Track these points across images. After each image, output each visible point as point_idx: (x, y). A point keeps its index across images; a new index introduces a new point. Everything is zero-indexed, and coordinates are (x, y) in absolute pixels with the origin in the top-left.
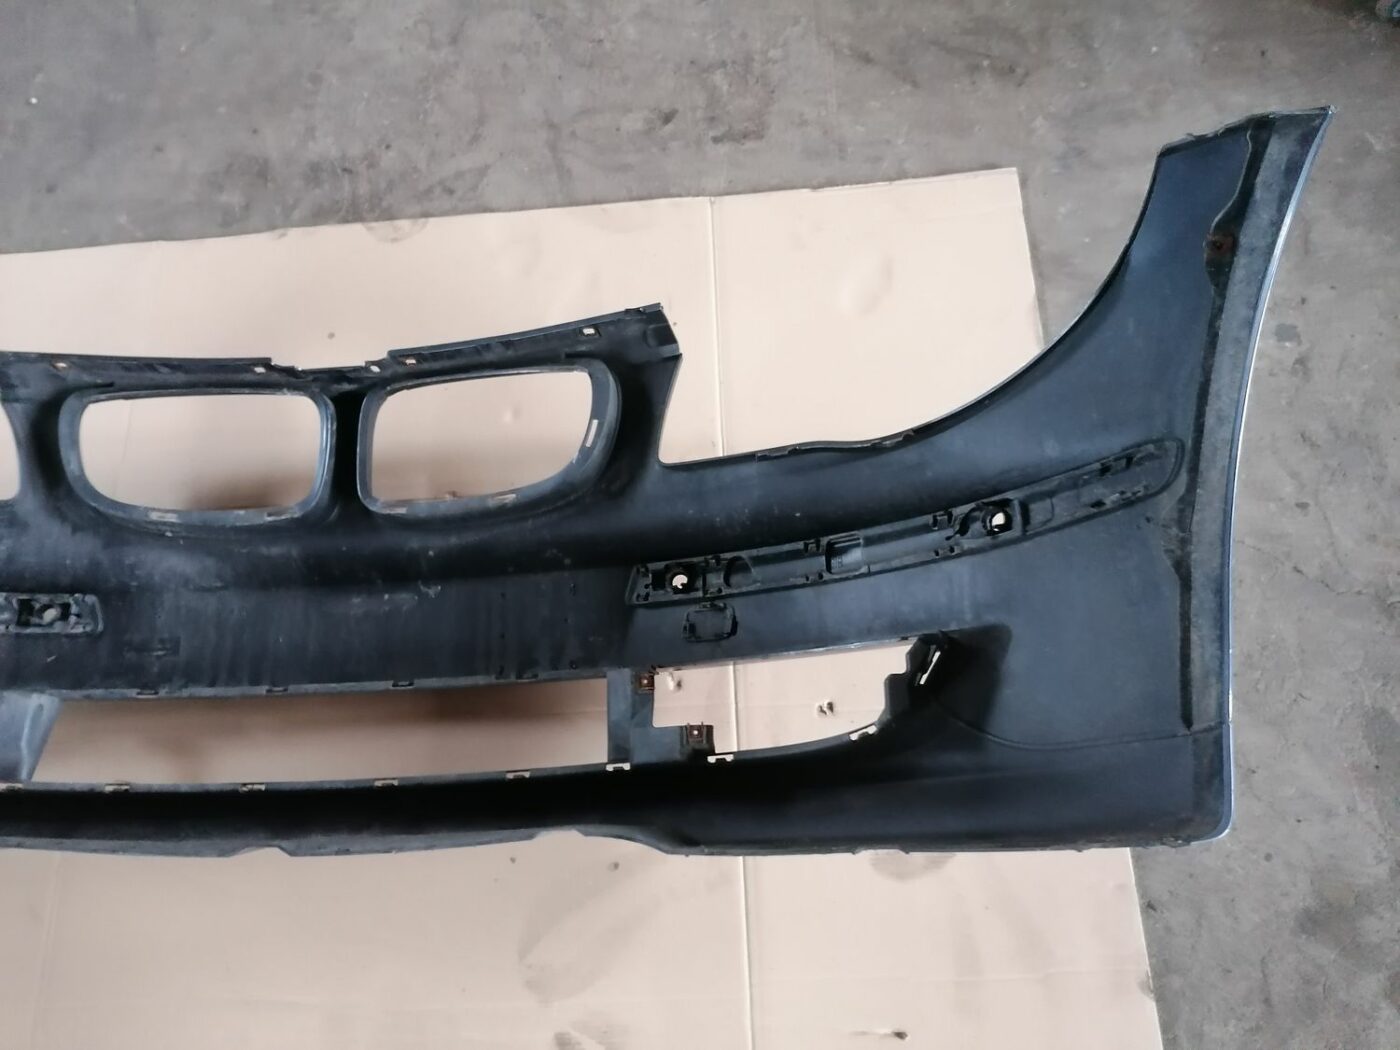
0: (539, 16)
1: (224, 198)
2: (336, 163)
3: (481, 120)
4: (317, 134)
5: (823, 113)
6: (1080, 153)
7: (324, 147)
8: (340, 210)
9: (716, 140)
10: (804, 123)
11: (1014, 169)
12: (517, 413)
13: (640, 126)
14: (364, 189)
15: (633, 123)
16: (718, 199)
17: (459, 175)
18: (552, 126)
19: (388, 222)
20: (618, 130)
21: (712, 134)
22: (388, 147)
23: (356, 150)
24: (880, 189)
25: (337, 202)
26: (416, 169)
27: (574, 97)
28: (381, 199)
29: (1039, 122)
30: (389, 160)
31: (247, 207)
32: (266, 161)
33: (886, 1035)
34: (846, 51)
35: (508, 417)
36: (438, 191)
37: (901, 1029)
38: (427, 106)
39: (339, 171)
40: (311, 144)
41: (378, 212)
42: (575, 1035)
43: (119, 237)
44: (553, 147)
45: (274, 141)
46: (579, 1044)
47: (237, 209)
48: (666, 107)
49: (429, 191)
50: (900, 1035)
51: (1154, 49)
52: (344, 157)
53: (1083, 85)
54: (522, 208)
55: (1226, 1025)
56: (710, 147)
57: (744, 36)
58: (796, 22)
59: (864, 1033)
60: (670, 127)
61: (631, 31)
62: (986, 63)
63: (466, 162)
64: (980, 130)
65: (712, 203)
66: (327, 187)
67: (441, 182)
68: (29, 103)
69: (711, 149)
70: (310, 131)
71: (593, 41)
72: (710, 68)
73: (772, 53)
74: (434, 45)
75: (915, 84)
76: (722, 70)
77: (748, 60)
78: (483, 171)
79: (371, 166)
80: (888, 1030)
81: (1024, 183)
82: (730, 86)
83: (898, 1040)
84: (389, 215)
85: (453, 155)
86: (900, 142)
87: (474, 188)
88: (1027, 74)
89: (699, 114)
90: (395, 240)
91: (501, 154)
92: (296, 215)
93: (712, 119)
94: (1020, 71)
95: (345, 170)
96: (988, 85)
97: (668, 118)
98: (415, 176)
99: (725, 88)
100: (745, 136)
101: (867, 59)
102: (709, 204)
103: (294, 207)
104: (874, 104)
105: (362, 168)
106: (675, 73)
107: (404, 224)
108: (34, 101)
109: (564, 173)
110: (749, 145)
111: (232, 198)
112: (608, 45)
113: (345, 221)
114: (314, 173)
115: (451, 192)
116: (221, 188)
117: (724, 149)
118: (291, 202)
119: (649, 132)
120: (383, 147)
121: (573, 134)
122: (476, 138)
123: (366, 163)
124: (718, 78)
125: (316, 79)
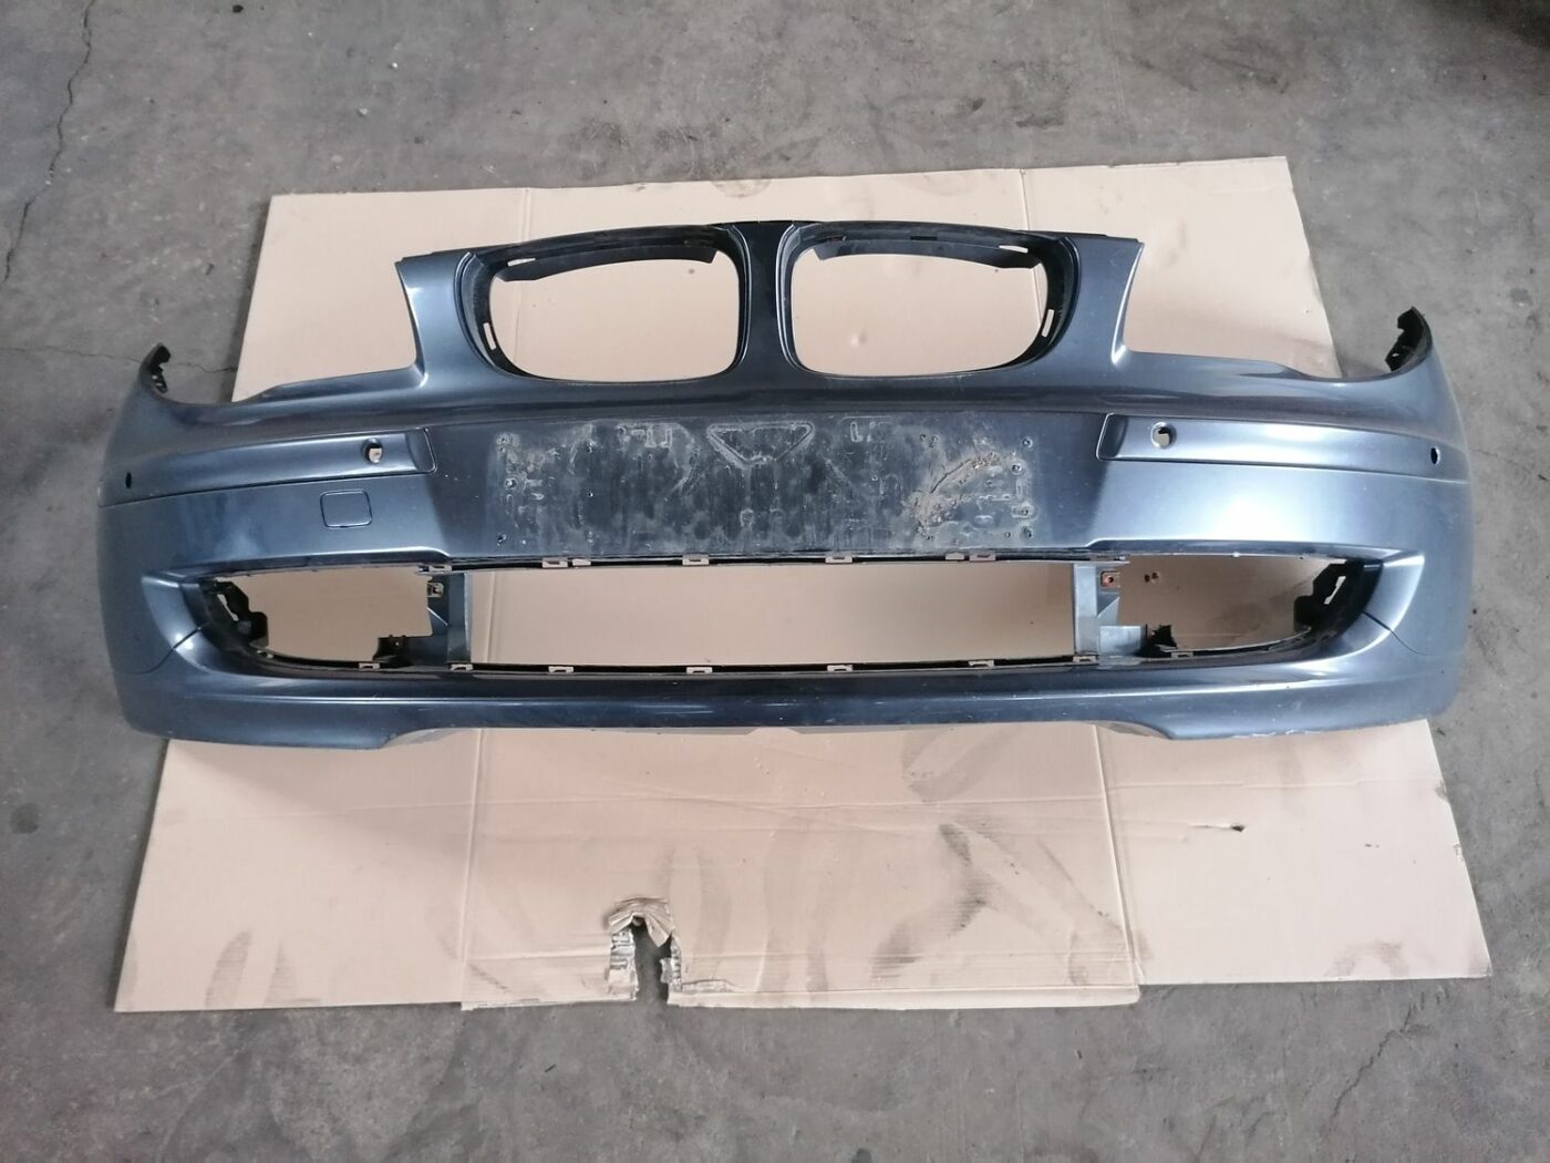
0: (854, 19)
1: (582, 156)
2: (681, 131)
3: (810, 101)
4: (662, 106)
5: (1114, 107)
6: (1338, 148)
7: (670, 117)
8: (687, 172)
9: (1021, 124)
10: (1098, 114)
11: (1284, 157)
12: (863, 339)
13: (952, 110)
14: (708, 154)
15: (945, 108)
16: (1027, 171)
17: (793, 145)
18: (872, 107)
19: (734, 182)
20: (932, 113)
21: (1016, 119)
22: (727, 120)
23: (699, 121)
24: (1170, 166)
25: (686, 164)
26: (754, 140)
27: (891, 86)
28: (724, 163)
29: (1300, 122)
30: (728, 130)
31: (604, 164)
32: (618, 128)
33: (1225, 829)
34: (1130, 59)
35: (855, 341)
36: (775, 157)
37: (1239, 824)
38: (760, 88)
39: (685, 138)
40: (657, 115)
41: (722, 173)
42: (958, 826)
43: (488, 183)
44: (876, 127)
45: (624, 110)
46: (961, 833)
47: (595, 165)
48: (974, 96)
49: (768, 157)
50: (1239, 829)
51: (1393, 70)
52: (688, 127)
53: (1335, 95)
54: (851, 174)
55: (1509, 822)
56: (1017, 131)
57: (1038, 43)
58: (1084, 33)
59: (1207, 827)
60: (978, 113)
61: (938, 35)
62: (1251, 74)
63: (799, 135)
64: (1251, 126)
65: (1022, 174)
66: (675, 150)
67: (778, 150)
68: (391, 67)
69: (1019, 133)
70: (656, 105)
71: (904, 41)
72: (1011, 67)
73: (1064, 58)
74: (761, 38)
75: (1192, 88)
76: (1022, 69)
77: (1044, 63)
78: (814, 143)
79: (713, 135)
80: (1228, 826)
81: (1292, 169)
82: (1029, 81)
83: (1237, 832)
84: (734, 176)
85: (786, 129)
86: (1183, 132)
87: (808, 156)
88: (1287, 84)
89: (1004, 103)
90: (741, 196)
91: (830, 130)
92: (650, 172)
93: (1015, 108)
94: (1280, 81)
95: (690, 137)
96: (1256, 92)
97: (976, 105)
98: (754, 145)
99: (1025, 83)
100: (1046, 122)
101: (1149, 66)
102: (1020, 176)
103: (647, 167)
104: (1158, 102)
105: (705, 136)
106: (980, 69)
107: (749, 183)
108: (395, 65)
109: (886, 146)
110: (1051, 129)
111: (591, 156)
112: (918, 45)
113: (694, 179)
114: (663, 139)
115: (788, 159)
116: (578, 148)
117: (1029, 131)
118: (643, 162)
119: (960, 116)
120: (723, 120)
121: (893, 115)
122: (806, 116)
123: (709, 132)
124: (1018, 75)
125: (657, 61)
